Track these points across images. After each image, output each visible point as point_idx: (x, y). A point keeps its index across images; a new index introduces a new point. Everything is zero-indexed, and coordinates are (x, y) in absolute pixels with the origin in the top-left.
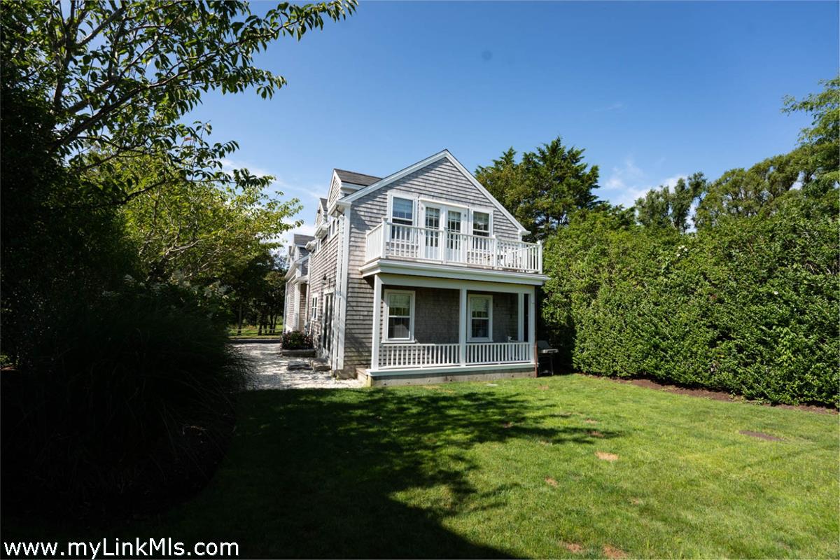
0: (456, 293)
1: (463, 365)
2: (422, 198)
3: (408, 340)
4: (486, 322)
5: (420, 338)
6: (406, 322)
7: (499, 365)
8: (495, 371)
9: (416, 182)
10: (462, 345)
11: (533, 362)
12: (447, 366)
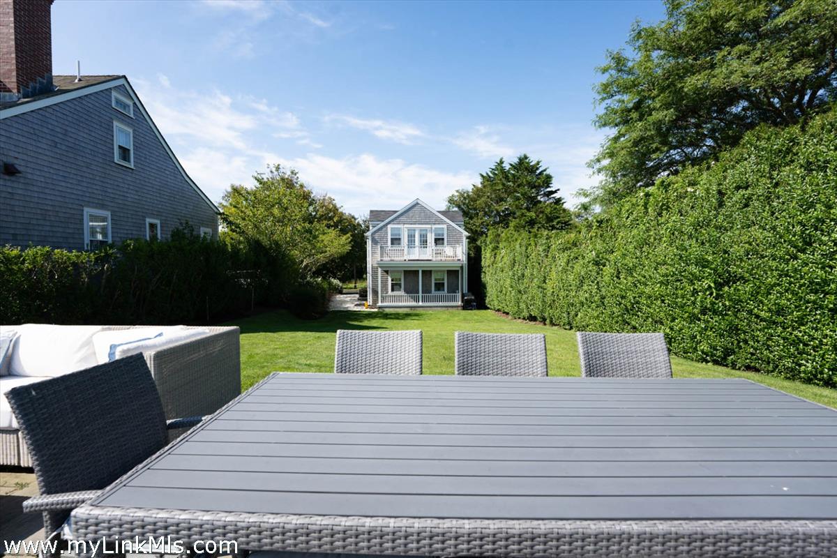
0: (418, 271)
1: (420, 304)
2: (405, 226)
3: (402, 293)
4: (443, 284)
5: (406, 291)
6: (400, 285)
7: (441, 304)
8: (437, 307)
9: (402, 218)
10: (420, 294)
11: (460, 303)
12: (414, 304)
